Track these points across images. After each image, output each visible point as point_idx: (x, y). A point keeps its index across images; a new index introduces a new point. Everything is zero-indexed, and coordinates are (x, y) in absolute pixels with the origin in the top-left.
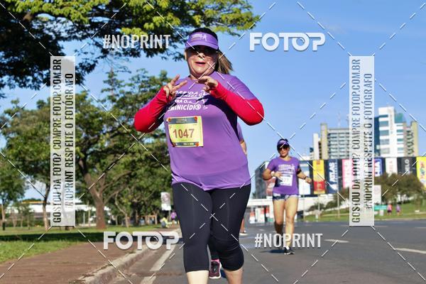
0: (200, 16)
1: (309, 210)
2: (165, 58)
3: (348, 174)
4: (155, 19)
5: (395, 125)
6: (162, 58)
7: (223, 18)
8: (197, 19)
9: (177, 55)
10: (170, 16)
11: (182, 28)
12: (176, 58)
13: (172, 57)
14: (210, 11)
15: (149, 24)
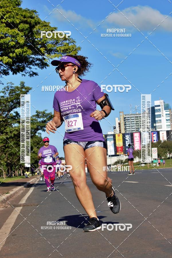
0: (44, 48)
1: (114, 165)
2: (24, 75)
3: (137, 142)
4: (17, 51)
5: (164, 111)
6: (22, 75)
7: (58, 49)
8: (42, 50)
9: (31, 73)
10: (25, 48)
11: (33, 56)
12: (31, 75)
13: (28, 74)
14: (50, 45)
15: (13, 54)
